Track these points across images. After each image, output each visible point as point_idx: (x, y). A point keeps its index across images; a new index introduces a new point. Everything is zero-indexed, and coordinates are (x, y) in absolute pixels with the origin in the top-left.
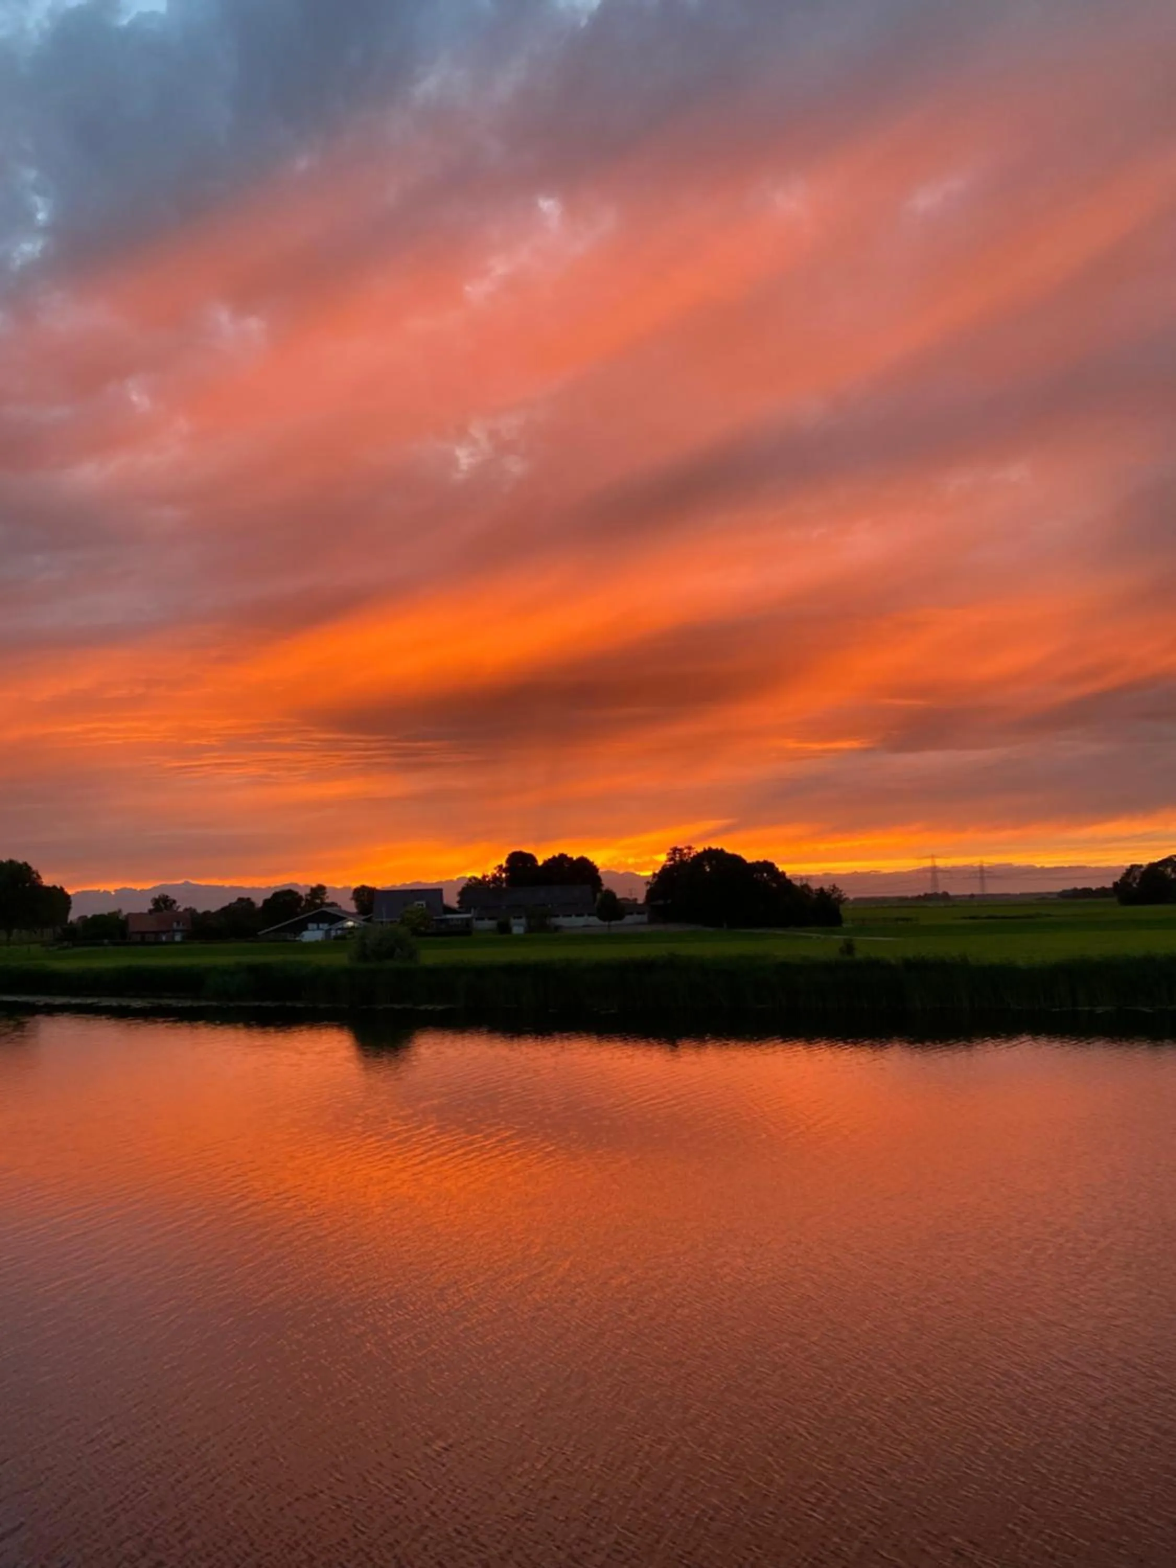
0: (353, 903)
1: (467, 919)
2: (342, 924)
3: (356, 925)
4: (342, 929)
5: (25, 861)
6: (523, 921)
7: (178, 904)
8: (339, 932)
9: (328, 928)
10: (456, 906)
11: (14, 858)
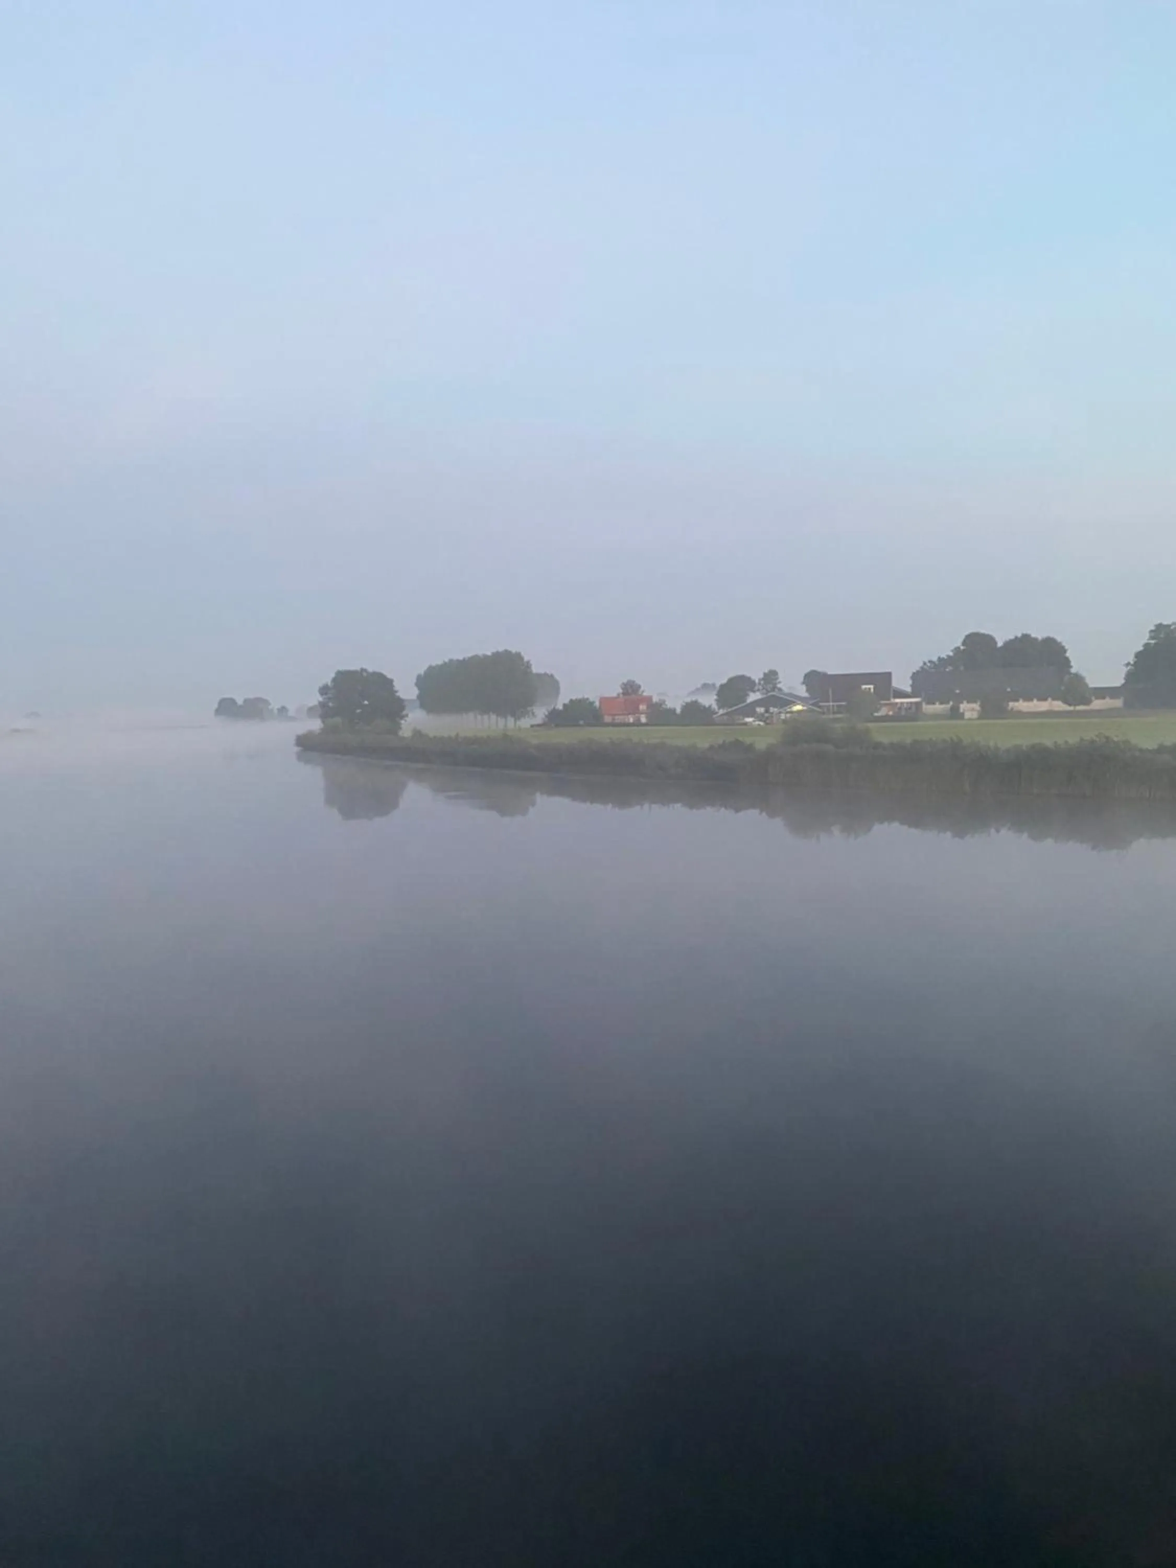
0: (804, 688)
1: (916, 703)
2: (790, 708)
3: (805, 708)
4: (791, 712)
5: (518, 651)
6: (976, 706)
7: (642, 689)
8: (788, 715)
9: (778, 711)
10: (909, 690)
11: (509, 649)
